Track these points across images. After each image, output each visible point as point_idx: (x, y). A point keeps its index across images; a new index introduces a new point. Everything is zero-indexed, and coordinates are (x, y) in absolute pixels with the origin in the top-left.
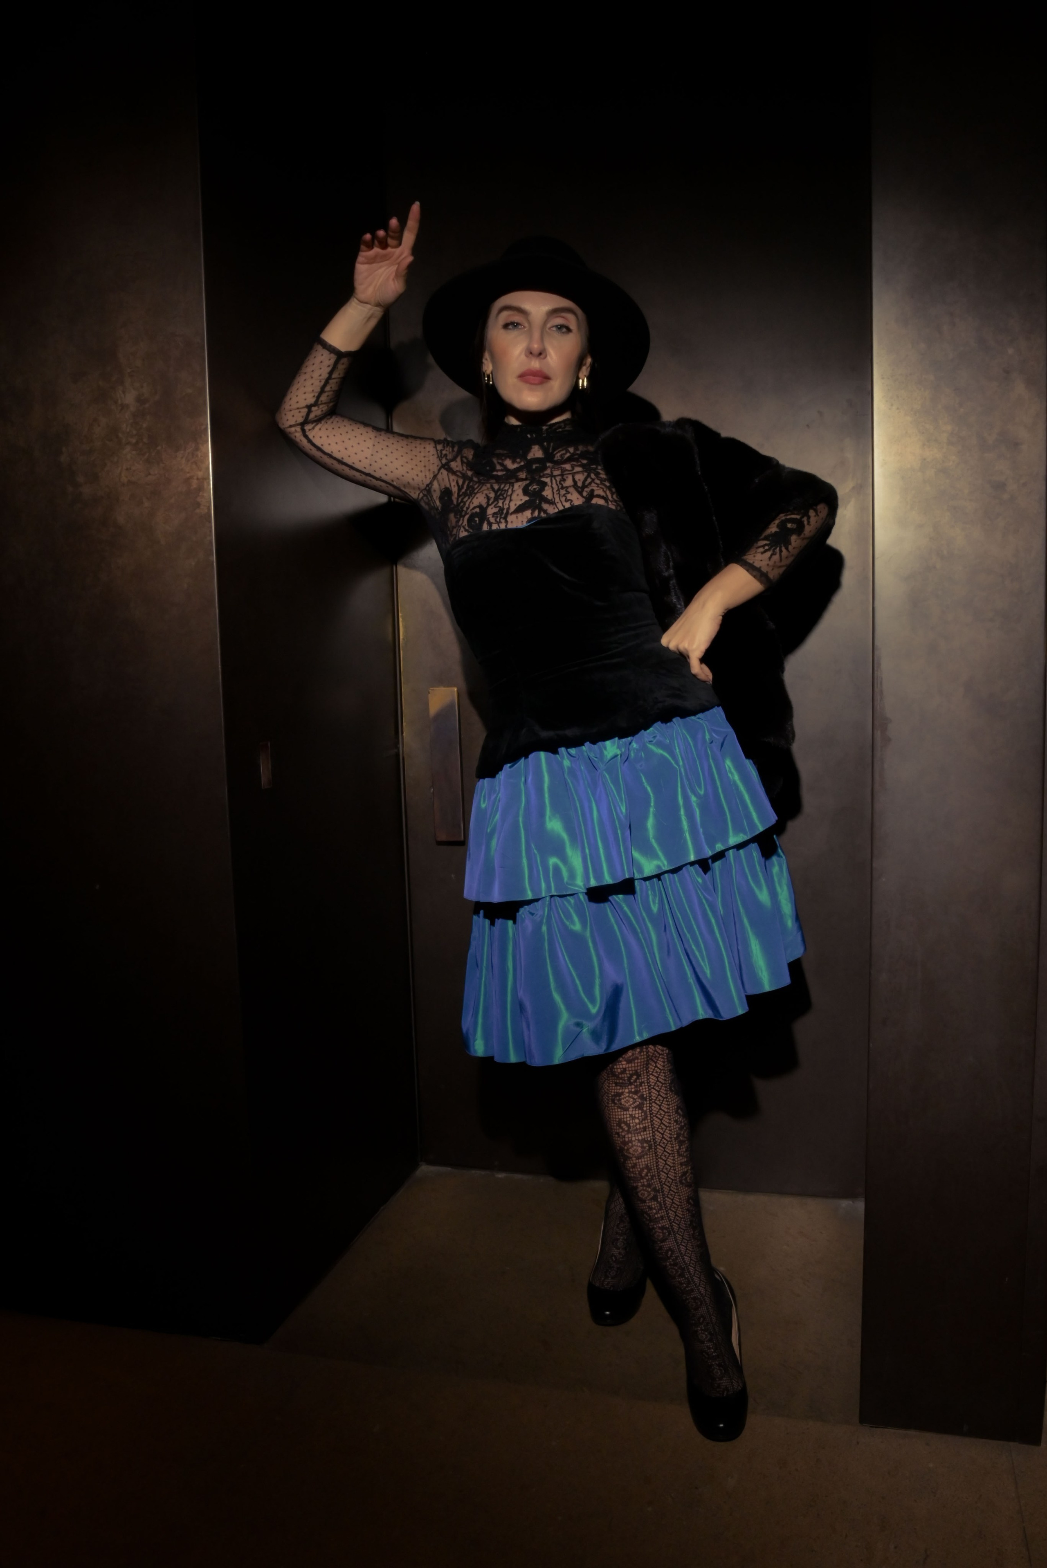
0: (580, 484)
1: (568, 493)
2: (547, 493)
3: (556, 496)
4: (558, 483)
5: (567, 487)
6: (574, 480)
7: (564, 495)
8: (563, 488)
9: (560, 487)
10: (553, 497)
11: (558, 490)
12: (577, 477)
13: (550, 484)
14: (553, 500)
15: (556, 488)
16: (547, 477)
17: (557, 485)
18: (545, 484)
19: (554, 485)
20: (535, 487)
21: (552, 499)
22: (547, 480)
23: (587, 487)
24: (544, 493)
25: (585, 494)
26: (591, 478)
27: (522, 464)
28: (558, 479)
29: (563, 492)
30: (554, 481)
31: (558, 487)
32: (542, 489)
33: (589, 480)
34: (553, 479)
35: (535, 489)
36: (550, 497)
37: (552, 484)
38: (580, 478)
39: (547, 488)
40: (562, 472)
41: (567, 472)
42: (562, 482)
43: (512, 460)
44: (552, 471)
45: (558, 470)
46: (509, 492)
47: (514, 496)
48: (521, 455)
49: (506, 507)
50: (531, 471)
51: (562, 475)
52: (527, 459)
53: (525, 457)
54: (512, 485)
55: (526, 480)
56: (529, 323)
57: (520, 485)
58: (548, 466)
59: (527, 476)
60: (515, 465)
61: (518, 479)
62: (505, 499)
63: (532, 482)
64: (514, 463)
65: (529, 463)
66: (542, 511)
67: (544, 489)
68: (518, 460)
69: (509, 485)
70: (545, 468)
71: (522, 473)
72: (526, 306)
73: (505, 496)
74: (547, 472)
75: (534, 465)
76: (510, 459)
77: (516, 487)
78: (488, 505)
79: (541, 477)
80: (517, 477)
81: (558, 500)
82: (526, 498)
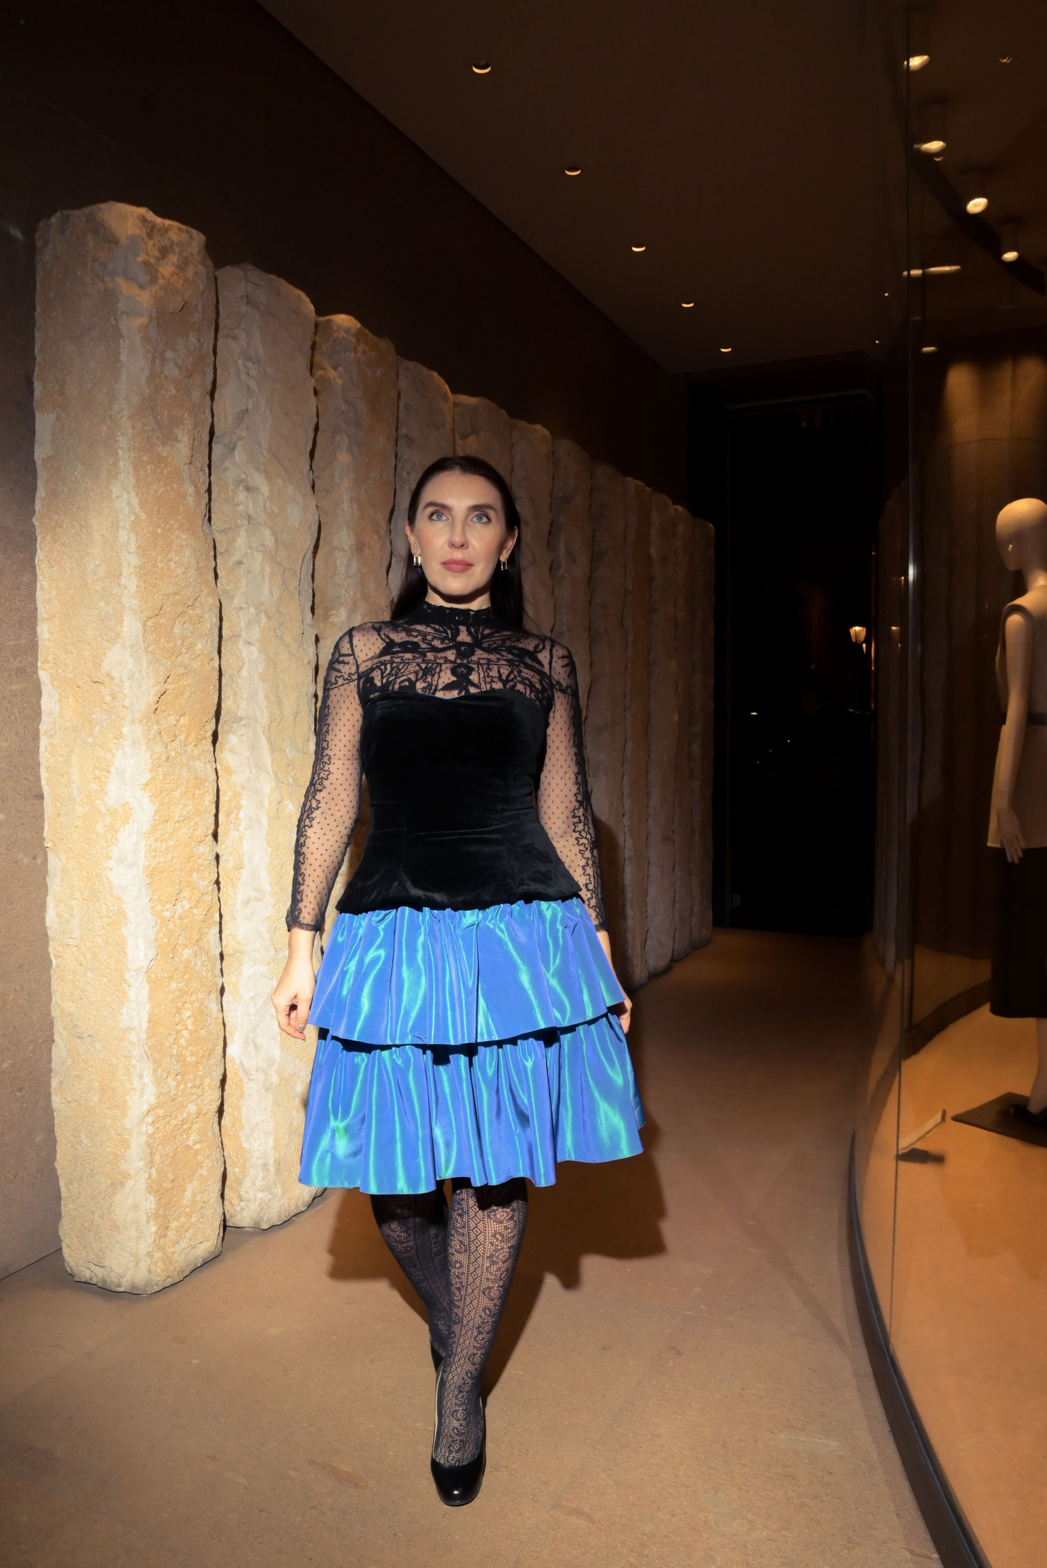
0: (504, 677)
1: (494, 682)
2: (474, 677)
3: (483, 682)
4: (484, 670)
5: (493, 677)
6: (499, 672)
7: (490, 683)
8: (488, 676)
9: (486, 675)
10: (479, 682)
11: (484, 677)
12: (502, 670)
13: (477, 670)
15: (482, 675)
16: (474, 664)
17: (483, 672)
18: (473, 669)
19: (481, 671)
20: (463, 670)
21: (478, 684)
22: (475, 666)
23: (511, 681)
24: (471, 677)
25: (508, 686)
26: (514, 675)
27: (451, 644)
28: (485, 667)
29: (488, 680)
30: (481, 668)
31: (484, 674)
32: (469, 673)
33: (512, 676)
34: (480, 666)
35: (462, 672)
36: (476, 681)
37: (479, 670)
38: (505, 671)
39: (473, 673)
40: (488, 661)
41: (492, 663)
42: (488, 671)
43: (440, 641)
44: (479, 659)
45: (484, 659)
46: (438, 670)
47: (442, 674)
48: (450, 637)
49: (435, 683)
50: (460, 655)
51: (488, 664)
52: (456, 642)
53: (453, 639)
54: (441, 665)
55: (455, 662)
56: (452, 516)
57: (448, 665)
58: (476, 653)
59: (456, 659)
60: (444, 646)
61: (446, 660)
62: (433, 676)
63: (460, 665)
64: (442, 643)
65: (458, 646)
66: (467, 691)
67: (471, 674)
68: (447, 641)
69: (438, 664)
70: (473, 654)
71: (451, 655)
72: (449, 501)
73: (433, 672)
74: (474, 658)
75: (463, 648)
76: (438, 640)
77: (444, 667)
78: (417, 680)
79: (469, 662)
80: (446, 658)
81: (483, 686)
82: (453, 678)
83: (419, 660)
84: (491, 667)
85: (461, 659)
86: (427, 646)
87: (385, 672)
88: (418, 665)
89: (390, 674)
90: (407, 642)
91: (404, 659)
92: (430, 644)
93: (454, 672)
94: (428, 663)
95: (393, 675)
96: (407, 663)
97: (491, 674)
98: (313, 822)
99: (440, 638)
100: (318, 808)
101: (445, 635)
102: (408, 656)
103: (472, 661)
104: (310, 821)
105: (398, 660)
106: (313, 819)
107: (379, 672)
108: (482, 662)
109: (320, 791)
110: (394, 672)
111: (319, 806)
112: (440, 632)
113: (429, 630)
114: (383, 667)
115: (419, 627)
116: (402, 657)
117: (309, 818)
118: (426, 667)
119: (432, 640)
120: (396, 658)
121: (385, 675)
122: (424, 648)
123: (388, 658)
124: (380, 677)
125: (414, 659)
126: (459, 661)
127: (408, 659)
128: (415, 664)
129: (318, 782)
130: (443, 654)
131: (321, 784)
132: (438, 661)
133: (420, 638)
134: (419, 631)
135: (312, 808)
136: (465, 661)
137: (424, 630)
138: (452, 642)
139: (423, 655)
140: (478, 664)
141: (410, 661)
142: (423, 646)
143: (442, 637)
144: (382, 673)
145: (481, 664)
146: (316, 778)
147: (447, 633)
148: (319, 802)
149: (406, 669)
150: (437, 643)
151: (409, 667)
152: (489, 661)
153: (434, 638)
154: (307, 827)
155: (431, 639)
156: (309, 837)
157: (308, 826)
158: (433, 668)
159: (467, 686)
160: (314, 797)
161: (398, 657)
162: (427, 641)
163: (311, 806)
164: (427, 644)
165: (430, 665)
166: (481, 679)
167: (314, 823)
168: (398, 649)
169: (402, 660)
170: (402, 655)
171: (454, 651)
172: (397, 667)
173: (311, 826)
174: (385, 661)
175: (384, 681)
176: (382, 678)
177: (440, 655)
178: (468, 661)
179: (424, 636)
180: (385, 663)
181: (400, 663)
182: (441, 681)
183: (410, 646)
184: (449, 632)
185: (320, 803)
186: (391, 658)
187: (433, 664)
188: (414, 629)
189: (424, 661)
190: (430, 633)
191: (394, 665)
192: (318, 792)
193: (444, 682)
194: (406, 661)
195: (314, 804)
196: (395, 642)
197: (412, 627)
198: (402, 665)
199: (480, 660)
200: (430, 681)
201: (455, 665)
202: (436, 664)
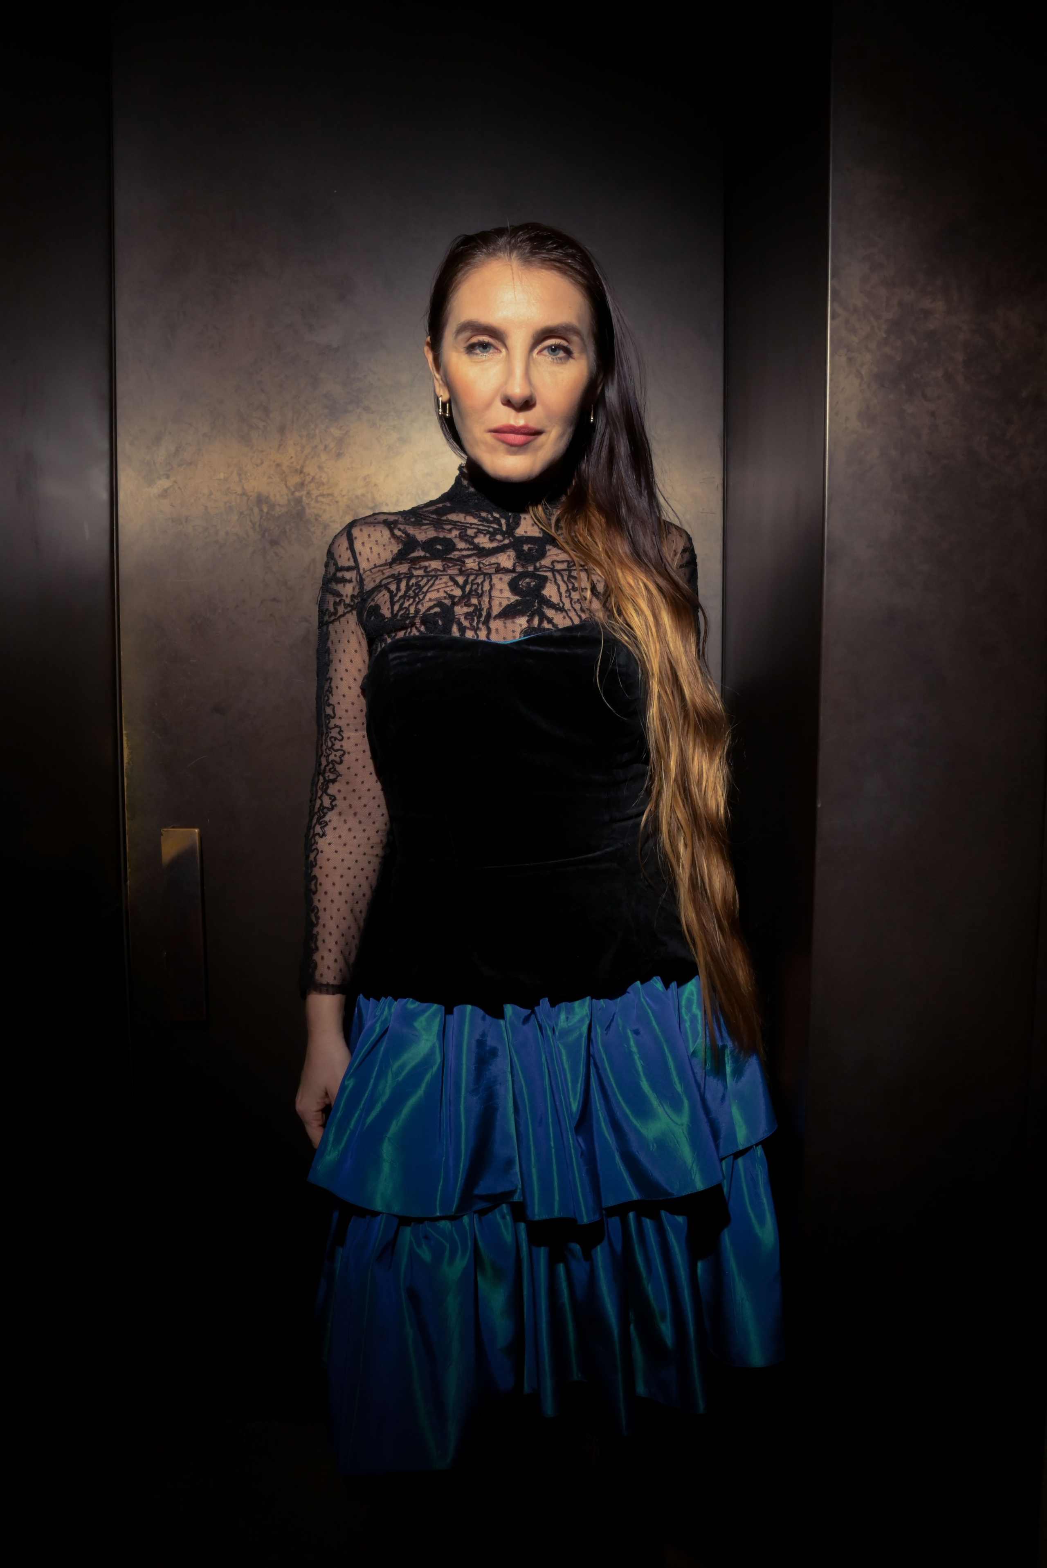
1: (583, 599)
2: (550, 591)
3: (565, 600)
4: (566, 579)
5: (581, 590)
6: (590, 581)
7: (578, 601)
8: (574, 589)
10: (561, 600)
11: (568, 591)
13: (554, 581)
14: (562, 605)
16: (547, 571)
17: (564, 581)
18: (545, 579)
20: (529, 581)
21: (559, 604)
22: (549, 574)
24: (545, 592)
27: (506, 542)
28: (565, 574)
29: (575, 596)
30: (558, 577)
31: (567, 586)
32: (541, 586)
34: (556, 573)
35: (529, 585)
36: (555, 600)
39: (548, 585)
40: (570, 565)
41: (577, 567)
42: (572, 581)
43: (488, 536)
44: (553, 562)
45: (563, 562)
46: (486, 587)
47: (495, 593)
48: (504, 528)
49: (485, 607)
50: (522, 558)
51: (569, 570)
52: (514, 536)
53: (510, 532)
54: (490, 575)
55: (513, 571)
57: (504, 577)
58: (548, 553)
59: (516, 565)
60: (495, 544)
61: (499, 570)
62: (480, 596)
63: (523, 575)
64: (492, 540)
65: (517, 544)
66: (545, 618)
67: (543, 587)
68: (499, 537)
69: (485, 574)
70: (543, 554)
71: (506, 560)
73: (480, 591)
74: (546, 562)
75: (526, 547)
76: (485, 535)
77: (495, 579)
78: (454, 604)
79: (536, 569)
80: (499, 565)
81: (568, 606)
82: (514, 598)
83: (453, 571)
84: (574, 574)
85: (524, 565)
86: (468, 546)
87: (396, 595)
88: (452, 579)
89: (405, 596)
90: (435, 540)
91: (429, 569)
92: (472, 543)
93: (514, 586)
94: (468, 576)
95: (410, 597)
96: (433, 576)
97: (577, 584)
98: (326, 829)
99: (489, 532)
100: (332, 808)
101: (496, 526)
102: (436, 564)
103: (541, 567)
104: (321, 828)
105: (421, 572)
106: (327, 824)
107: (387, 595)
108: (558, 567)
109: (334, 781)
110: (411, 592)
111: (334, 803)
112: (488, 521)
113: (470, 520)
114: (393, 587)
115: (453, 517)
116: (426, 567)
117: (320, 824)
118: (466, 582)
119: (476, 536)
120: (416, 569)
121: (396, 599)
122: (461, 550)
123: (403, 568)
124: (388, 603)
125: (444, 570)
126: (519, 569)
127: (436, 570)
128: (445, 579)
129: (328, 768)
130: (493, 560)
131: (334, 771)
132: (487, 571)
133: (455, 533)
134: (455, 524)
135: (324, 808)
136: (531, 568)
137: (463, 520)
138: (508, 538)
139: (461, 561)
140: (553, 570)
141: (439, 573)
142: (461, 545)
143: (491, 530)
144: (392, 595)
145: (559, 571)
146: (324, 763)
147: (500, 525)
148: (333, 798)
149: (431, 586)
150: (483, 541)
151: (437, 582)
153: (479, 531)
154: (317, 837)
155: (473, 535)
156: (322, 852)
157: (318, 834)
158: (478, 584)
159: (539, 609)
160: (325, 791)
161: (420, 568)
162: (466, 538)
163: (321, 804)
164: (466, 541)
165: (472, 578)
167: (329, 830)
168: (422, 554)
169: (425, 571)
170: (426, 564)
171: (512, 553)
172: (417, 584)
173: (324, 835)
174: (399, 574)
175: (396, 607)
176: (393, 604)
177: (487, 561)
178: (536, 566)
179: (463, 528)
180: (397, 578)
181: (423, 577)
182: (494, 602)
183: (439, 547)
184: (503, 521)
185: (335, 799)
186: (409, 569)
187: (477, 575)
188: (447, 520)
189: (461, 572)
190: (471, 524)
191: (413, 581)
192: (331, 785)
193: (499, 605)
194: (433, 573)
195: (327, 802)
196: (417, 541)
197: (444, 518)
198: (425, 580)
199: (555, 564)
200: (477, 604)
201: (514, 575)
202: (482, 576)
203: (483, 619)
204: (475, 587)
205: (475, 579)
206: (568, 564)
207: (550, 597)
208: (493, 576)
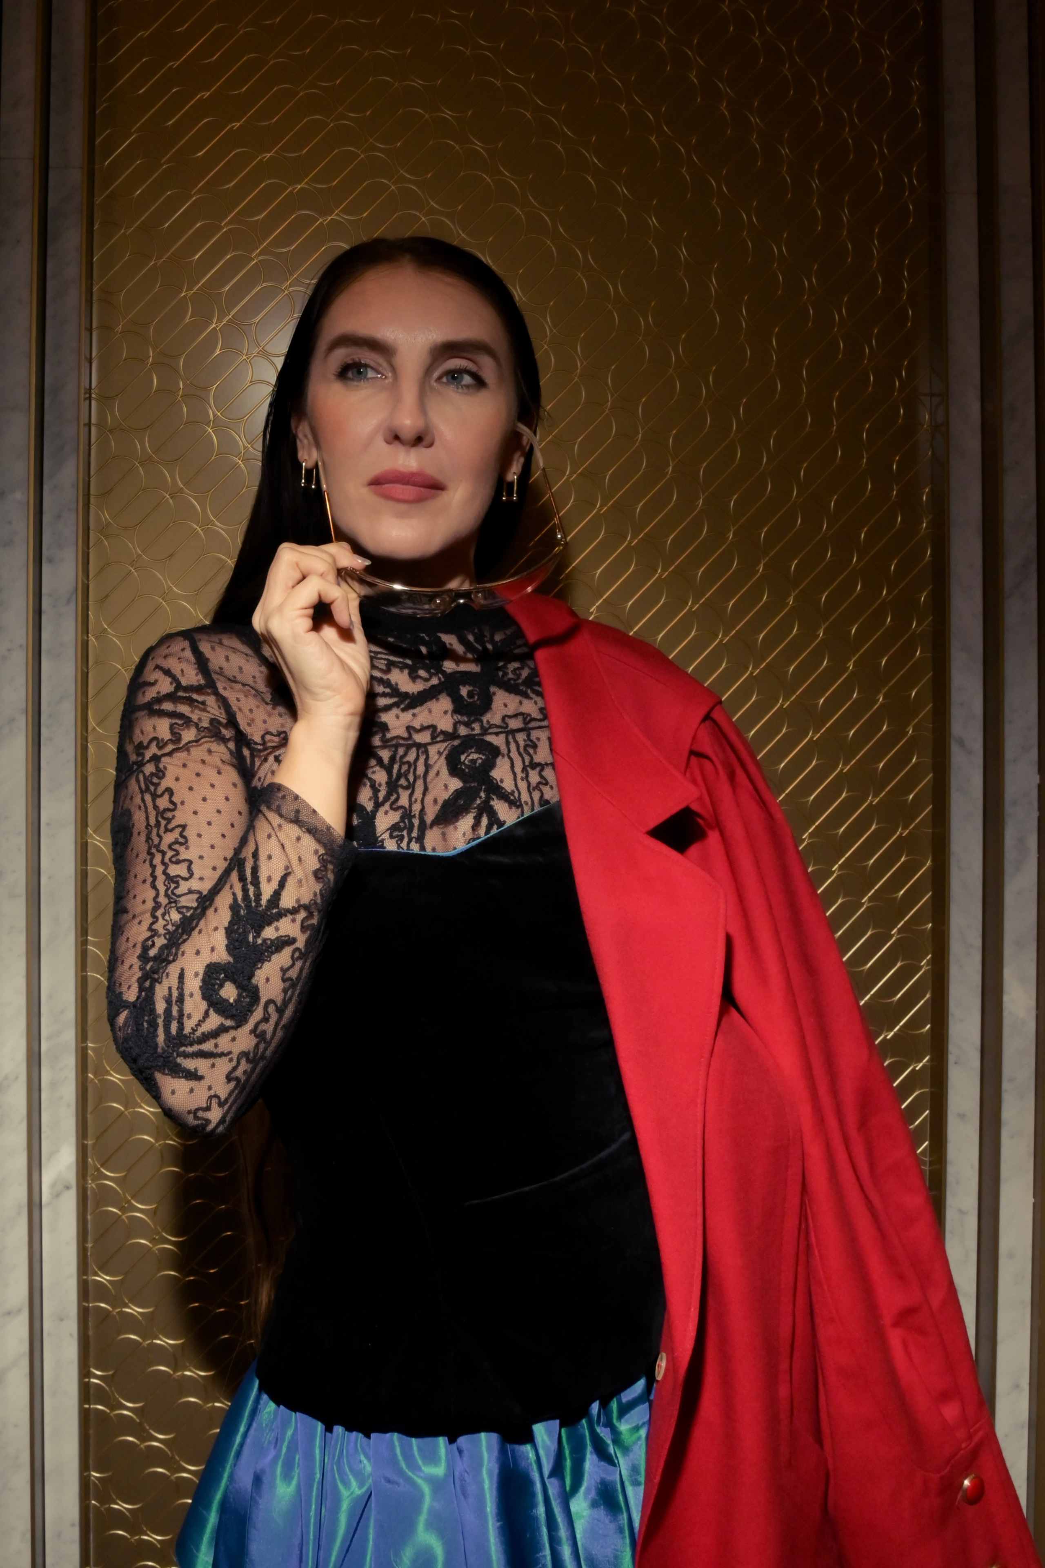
1: (546, 784)
2: (501, 772)
3: (523, 785)
4: (522, 750)
5: (542, 766)
7: (537, 787)
8: (533, 765)
9: (527, 763)
10: (515, 785)
11: (524, 769)
13: (505, 752)
14: (516, 795)
15: (518, 768)
16: (497, 734)
17: (520, 754)
18: (494, 752)
19: (514, 754)
20: (474, 756)
21: (513, 792)
22: (498, 741)
24: (496, 774)
27: (436, 682)
28: (521, 739)
30: (513, 747)
32: (490, 764)
34: (509, 737)
35: (473, 761)
36: (508, 785)
37: (509, 751)
39: (498, 760)
40: (526, 722)
42: (531, 751)
43: (406, 671)
44: (503, 718)
45: (515, 715)
46: (421, 769)
47: (431, 778)
49: (416, 808)
50: (462, 710)
51: (526, 729)
52: (443, 675)
53: (438, 665)
54: (422, 747)
55: (454, 734)
56: (393, 369)
57: (442, 746)
58: (495, 701)
59: (455, 725)
60: (422, 688)
61: (435, 735)
62: (411, 787)
63: (470, 742)
64: (416, 681)
65: (451, 685)
66: (494, 820)
67: (493, 766)
68: (425, 675)
70: (488, 703)
71: (443, 715)
72: (388, 333)
73: (411, 778)
74: (494, 717)
75: (464, 692)
76: (402, 669)
77: (433, 750)
78: (377, 806)
79: (484, 730)
80: (433, 727)
81: (525, 797)
82: (455, 784)
84: (533, 738)
85: (467, 725)
93: (454, 768)
94: (397, 746)
97: (538, 759)
99: (406, 665)
103: (491, 726)
108: (512, 725)
118: (395, 760)
119: (389, 671)
126: (463, 731)
132: (420, 738)
136: (475, 729)
138: (436, 674)
140: (505, 732)
145: (514, 732)
150: (402, 681)
152: (526, 718)
153: (392, 664)
155: (384, 669)
158: (409, 763)
159: (488, 799)
165: (400, 752)
166: (520, 775)
177: (417, 719)
178: (482, 727)
182: (429, 799)
184: (424, 649)
187: (408, 748)
189: (385, 743)
190: (376, 653)
193: (435, 801)
200: (407, 807)
201: (456, 742)
202: (414, 749)
203: (415, 834)
204: (405, 768)
205: (406, 754)
206: (524, 719)
207: (502, 781)
208: (429, 748)
